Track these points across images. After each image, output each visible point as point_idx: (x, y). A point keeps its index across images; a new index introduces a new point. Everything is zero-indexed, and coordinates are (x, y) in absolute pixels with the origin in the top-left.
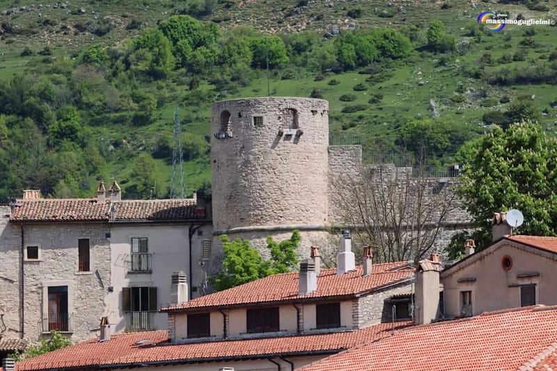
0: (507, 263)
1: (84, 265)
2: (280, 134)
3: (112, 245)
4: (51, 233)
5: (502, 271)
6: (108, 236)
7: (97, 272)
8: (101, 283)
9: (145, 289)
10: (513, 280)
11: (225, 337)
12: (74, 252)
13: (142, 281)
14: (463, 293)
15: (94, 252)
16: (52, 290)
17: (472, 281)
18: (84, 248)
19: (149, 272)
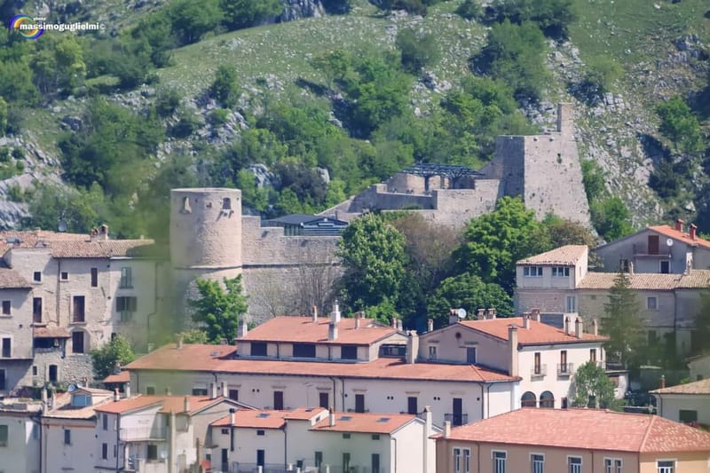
0: (458, 335)
1: (94, 283)
2: (222, 213)
3: (111, 272)
4: (76, 264)
5: (455, 339)
6: (109, 266)
7: (102, 288)
8: (104, 295)
9: (128, 298)
10: (462, 344)
11: (277, 358)
12: (89, 276)
13: (126, 293)
14: (430, 348)
15: (100, 276)
16: (76, 298)
17: (437, 342)
18: (94, 273)
19: (132, 288)
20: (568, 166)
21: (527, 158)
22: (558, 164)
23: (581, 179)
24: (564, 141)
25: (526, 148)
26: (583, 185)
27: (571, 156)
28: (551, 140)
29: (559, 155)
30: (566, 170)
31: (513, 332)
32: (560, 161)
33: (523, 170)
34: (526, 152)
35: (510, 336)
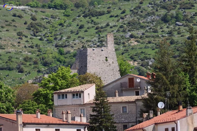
20: (111, 63)
21: (88, 58)
22: (105, 62)
23: (118, 69)
24: (109, 52)
25: (88, 53)
26: (119, 72)
27: (113, 59)
28: (102, 50)
29: (106, 58)
30: (110, 65)
31: (19, 116)
32: (107, 60)
33: (87, 63)
34: (88, 55)
35: (17, 118)
